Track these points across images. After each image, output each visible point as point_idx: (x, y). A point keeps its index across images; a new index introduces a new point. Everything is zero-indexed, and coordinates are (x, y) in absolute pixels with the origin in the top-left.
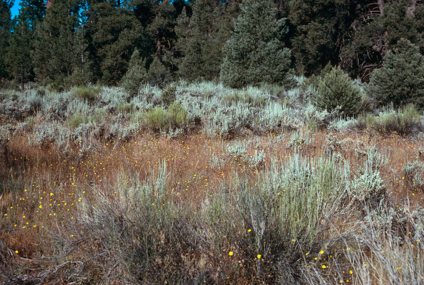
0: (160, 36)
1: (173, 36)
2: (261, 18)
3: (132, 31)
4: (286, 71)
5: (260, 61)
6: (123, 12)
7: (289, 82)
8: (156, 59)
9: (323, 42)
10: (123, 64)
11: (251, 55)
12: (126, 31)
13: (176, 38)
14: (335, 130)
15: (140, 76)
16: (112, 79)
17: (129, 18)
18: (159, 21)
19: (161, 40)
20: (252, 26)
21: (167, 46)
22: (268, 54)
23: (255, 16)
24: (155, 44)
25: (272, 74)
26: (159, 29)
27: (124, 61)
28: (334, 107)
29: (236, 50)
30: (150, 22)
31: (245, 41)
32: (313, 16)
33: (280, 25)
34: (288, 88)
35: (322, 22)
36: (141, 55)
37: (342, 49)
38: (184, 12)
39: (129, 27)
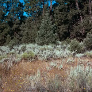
0: (15, 30)
1: (20, 30)
2: (48, 24)
3: (7, 29)
4: (56, 40)
5: (48, 37)
6: (4, 23)
7: (57, 43)
8: (15, 37)
9: (65, 31)
10: (4, 39)
11: (45, 36)
12: (5, 29)
13: (21, 31)
14: (77, 57)
15: (13, 43)
16: (1, 44)
17: (6, 25)
18: (15, 26)
19: (16, 31)
20: (45, 27)
21: (18, 33)
22: (50, 35)
23: (46, 24)
24: (14, 33)
25: (52, 41)
26: (15, 28)
27: (5, 38)
28: (75, 50)
29: (41, 34)
30: (12, 26)
31: (43, 31)
32: (62, 23)
33: (53, 26)
34: (57, 45)
35: (65, 25)
36: (10, 36)
37: (71, 33)
38: (23, 23)
39: (6, 28)
